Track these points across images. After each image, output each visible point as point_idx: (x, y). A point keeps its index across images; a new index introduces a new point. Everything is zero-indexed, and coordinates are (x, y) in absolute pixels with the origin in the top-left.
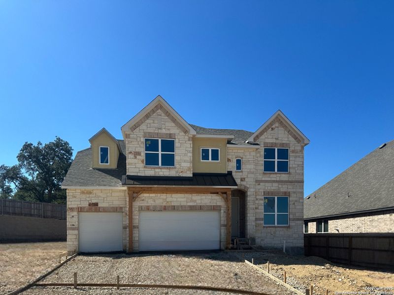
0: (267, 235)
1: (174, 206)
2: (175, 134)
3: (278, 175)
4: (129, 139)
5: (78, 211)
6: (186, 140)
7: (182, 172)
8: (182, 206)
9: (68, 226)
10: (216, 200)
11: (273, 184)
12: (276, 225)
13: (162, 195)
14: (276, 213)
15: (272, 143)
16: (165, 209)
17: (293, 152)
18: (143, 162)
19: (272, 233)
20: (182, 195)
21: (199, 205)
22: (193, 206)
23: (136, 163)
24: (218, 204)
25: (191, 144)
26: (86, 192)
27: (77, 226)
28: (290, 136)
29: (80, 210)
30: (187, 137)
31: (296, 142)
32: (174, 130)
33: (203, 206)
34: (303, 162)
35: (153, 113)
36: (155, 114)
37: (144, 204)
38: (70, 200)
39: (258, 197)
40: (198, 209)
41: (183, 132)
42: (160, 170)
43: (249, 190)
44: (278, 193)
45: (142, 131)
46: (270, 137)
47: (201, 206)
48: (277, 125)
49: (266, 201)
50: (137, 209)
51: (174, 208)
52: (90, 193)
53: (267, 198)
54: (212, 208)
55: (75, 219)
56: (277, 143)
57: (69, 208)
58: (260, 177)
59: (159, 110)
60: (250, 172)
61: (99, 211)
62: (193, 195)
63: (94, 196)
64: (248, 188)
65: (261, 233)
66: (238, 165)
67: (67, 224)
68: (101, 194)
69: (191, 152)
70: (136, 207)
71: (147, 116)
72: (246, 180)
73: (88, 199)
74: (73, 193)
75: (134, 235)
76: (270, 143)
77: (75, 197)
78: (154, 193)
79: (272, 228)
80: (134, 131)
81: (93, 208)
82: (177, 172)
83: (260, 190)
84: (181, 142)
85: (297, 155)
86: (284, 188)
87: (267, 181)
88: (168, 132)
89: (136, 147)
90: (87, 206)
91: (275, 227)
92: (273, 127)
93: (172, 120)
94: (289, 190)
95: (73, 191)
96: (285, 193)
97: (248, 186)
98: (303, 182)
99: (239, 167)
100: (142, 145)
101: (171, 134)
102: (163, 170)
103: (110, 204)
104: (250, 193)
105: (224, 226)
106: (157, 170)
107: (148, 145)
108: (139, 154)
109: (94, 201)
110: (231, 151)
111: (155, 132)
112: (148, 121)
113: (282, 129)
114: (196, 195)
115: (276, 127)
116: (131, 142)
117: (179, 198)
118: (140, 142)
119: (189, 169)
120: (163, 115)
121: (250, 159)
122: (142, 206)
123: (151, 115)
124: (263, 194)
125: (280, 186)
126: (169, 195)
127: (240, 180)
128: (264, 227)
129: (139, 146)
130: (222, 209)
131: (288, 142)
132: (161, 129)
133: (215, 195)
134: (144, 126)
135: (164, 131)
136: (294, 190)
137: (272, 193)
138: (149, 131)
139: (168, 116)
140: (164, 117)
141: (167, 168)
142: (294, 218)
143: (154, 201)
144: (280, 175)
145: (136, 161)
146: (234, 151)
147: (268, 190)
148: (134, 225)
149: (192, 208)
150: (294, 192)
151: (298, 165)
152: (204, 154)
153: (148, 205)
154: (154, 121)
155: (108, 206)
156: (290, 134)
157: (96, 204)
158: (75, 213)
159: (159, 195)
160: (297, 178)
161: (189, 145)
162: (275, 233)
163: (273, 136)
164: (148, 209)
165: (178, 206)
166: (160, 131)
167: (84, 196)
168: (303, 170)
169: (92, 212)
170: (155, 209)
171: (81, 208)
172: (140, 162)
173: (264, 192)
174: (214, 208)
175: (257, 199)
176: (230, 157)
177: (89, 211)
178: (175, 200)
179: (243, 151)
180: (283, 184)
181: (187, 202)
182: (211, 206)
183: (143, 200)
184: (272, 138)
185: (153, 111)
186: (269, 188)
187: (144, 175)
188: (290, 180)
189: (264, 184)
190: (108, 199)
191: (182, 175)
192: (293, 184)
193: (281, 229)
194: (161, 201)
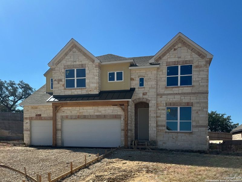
0: (168, 139)
1: (85, 115)
2: (85, 64)
3: (180, 88)
4: (54, 71)
5: (30, 120)
6: (94, 67)
7: (90, 91)
8: (91, 115)
9: (24, 129)
10: (118, 110)
11: (175, 96)
12: (179, 130)
13: (76, 107)
14: (179, 121)
15: (174, 61)
16: (79, 117)
17: (197, 67)
18: (63, 85)
19: (174, 137)
20: (91, 108)
21: (103, 114)
22: (99, 115)
23: (59, 87)
24: (119, 113)
25: (97, 70)
26: (34, 107)
27: (29, 129)
28: (193, 53)
29: (31, 119)
30: (94, 65)
31: (200, 58)
32: (85, 61)
33: (107, 115)
34: (208, 75)
35: (70, 51)
36: (71, 52)
37: (64, 114)
38: (26, 113)
39: (160, 108)
40: (103, 118)
41: (92, 62)
42: (75, 90)
43: (150, 102)
44: (180, 104)
45: (63, 65)
46: (173, 56)
47: (105, 115)
48: (180, 45)
49: (169, 110)
50: (60, 118)
51: (85, 117)
52: (36, 108)
53: (169, 108)
54: (114, 116)
55: (28, 125)
56: (180, 61)
57: (25, 118)
58: (162, 91)
59: (74, 49)
60: (152, 88)
61: (42, 120)
62: (99, 107)
63: (39, 110)
64: (150, 100)
65: (163, 137)
66: (141, 82)
67: (24, 127)
68: (43, 109)
69: (98, 75)
70: (59, 116)
71: (66, 54)
72: (148, 94)
73: (35, 112)
74: (27, 108)
75: (58, 135)
76: (172, 62)
77: (28, 111)
78: (71, 106)
79: (174, 134)
80: (58, 65)
81: (38, 117)
82: (87, 91)
83: (162, 102)
84: (89, 69)
85: (201, 69)
86: (186, 100)
87: (170, 94)
88: (80, 63)
89: (59, 76)
90: (35, 116)
91: (178, 133)
92: (176, 47)
93: (83, 54)
94: (192, 101)
95: (27, 107)
96: (188, 103)
97: (149, 99)
98: (207, 93)
99: (142, 84)
100: (63, 75)
101: (83, 64)
102: (77, 90)
103: (48, 115)
104: (152, 104)
105: (124, 130)
106: (73, 91)
107: (67, 74)
108: (61, 80)
109: (39, 113)
110: (134, 72)
111: (72, 64)
112: (66, 58)
113: (186, 48)
114: (101, 107)
115: (178, 47)
116: (56, 73)
117: (89, 110)
118: (61, 73)
119: (96, 88)
120: (77, 51)
121: (150, 77)
122: (63, 116)
123: (68, 53)
124: (165, 105)
125: (183, 98)
126: (81, 108)
127: (142, 94)
128: (166, 132)
129: (61, 75)
130: (122, 117)
131: (191, 59)
132: (75, 62)
133: (116, 106)
134: (64, 61)
135: (78, 63)
136: (198, 101)
137: (174, 104)
138: (68, 64)
139: (80, 52)
140: (78, 53)
141: (80, 89)
142: (197, 125)
143: (71, 112)
144: (182, 88)
145: (59, 85)
146: (137, 72)
147: (171, 102)
148: (58, 128)
149: (98, 117)
150: (198, 103)
151: (202, 79)
152: (111, 77)
153: (66, 115)
154: (70, 57)
155: (47, 116)
156: (193, 52)
157: (40, 115)
158: (28, 121)
159: (74, 108)
160: (201, 89)
161: (96, 71)
162: (177, 137)
163: (175, 55)
164: (67, 117)
165: (88, 115)
166: (75, 63)
167: (33, 110)
168: (207, 82)
169: (38, 120)
170: (72, 118)
171: (31, 117)
172: (61, 86)
173: (166, 103)
174: (115, 117)
175: (159, 109)
176: (133, 77)
177: (36, 119)
178: (86, 111)
179: (145, 71)
180: (186, 95)
181: (94, 113)
182: (113, 115)
183: (64, 112)
184: (175, 57)
185: (70, 50)
186: (171, 100)
187: (64, 95)
188: (193, 92)
189: (166, 96)
190: (47, 112)
191: (90, 93)
192: (196, 95)
193: (184, 134)
194: (76, 112)
